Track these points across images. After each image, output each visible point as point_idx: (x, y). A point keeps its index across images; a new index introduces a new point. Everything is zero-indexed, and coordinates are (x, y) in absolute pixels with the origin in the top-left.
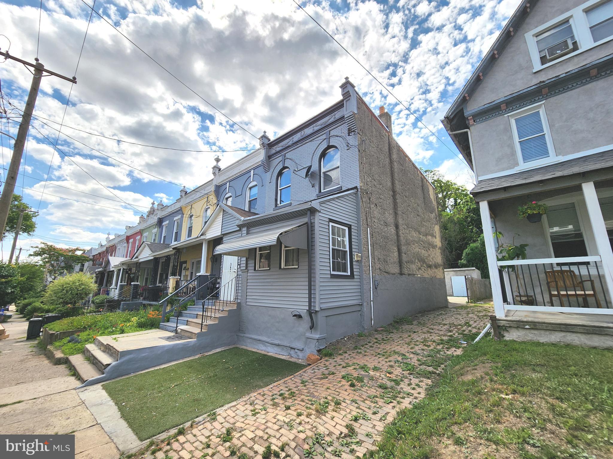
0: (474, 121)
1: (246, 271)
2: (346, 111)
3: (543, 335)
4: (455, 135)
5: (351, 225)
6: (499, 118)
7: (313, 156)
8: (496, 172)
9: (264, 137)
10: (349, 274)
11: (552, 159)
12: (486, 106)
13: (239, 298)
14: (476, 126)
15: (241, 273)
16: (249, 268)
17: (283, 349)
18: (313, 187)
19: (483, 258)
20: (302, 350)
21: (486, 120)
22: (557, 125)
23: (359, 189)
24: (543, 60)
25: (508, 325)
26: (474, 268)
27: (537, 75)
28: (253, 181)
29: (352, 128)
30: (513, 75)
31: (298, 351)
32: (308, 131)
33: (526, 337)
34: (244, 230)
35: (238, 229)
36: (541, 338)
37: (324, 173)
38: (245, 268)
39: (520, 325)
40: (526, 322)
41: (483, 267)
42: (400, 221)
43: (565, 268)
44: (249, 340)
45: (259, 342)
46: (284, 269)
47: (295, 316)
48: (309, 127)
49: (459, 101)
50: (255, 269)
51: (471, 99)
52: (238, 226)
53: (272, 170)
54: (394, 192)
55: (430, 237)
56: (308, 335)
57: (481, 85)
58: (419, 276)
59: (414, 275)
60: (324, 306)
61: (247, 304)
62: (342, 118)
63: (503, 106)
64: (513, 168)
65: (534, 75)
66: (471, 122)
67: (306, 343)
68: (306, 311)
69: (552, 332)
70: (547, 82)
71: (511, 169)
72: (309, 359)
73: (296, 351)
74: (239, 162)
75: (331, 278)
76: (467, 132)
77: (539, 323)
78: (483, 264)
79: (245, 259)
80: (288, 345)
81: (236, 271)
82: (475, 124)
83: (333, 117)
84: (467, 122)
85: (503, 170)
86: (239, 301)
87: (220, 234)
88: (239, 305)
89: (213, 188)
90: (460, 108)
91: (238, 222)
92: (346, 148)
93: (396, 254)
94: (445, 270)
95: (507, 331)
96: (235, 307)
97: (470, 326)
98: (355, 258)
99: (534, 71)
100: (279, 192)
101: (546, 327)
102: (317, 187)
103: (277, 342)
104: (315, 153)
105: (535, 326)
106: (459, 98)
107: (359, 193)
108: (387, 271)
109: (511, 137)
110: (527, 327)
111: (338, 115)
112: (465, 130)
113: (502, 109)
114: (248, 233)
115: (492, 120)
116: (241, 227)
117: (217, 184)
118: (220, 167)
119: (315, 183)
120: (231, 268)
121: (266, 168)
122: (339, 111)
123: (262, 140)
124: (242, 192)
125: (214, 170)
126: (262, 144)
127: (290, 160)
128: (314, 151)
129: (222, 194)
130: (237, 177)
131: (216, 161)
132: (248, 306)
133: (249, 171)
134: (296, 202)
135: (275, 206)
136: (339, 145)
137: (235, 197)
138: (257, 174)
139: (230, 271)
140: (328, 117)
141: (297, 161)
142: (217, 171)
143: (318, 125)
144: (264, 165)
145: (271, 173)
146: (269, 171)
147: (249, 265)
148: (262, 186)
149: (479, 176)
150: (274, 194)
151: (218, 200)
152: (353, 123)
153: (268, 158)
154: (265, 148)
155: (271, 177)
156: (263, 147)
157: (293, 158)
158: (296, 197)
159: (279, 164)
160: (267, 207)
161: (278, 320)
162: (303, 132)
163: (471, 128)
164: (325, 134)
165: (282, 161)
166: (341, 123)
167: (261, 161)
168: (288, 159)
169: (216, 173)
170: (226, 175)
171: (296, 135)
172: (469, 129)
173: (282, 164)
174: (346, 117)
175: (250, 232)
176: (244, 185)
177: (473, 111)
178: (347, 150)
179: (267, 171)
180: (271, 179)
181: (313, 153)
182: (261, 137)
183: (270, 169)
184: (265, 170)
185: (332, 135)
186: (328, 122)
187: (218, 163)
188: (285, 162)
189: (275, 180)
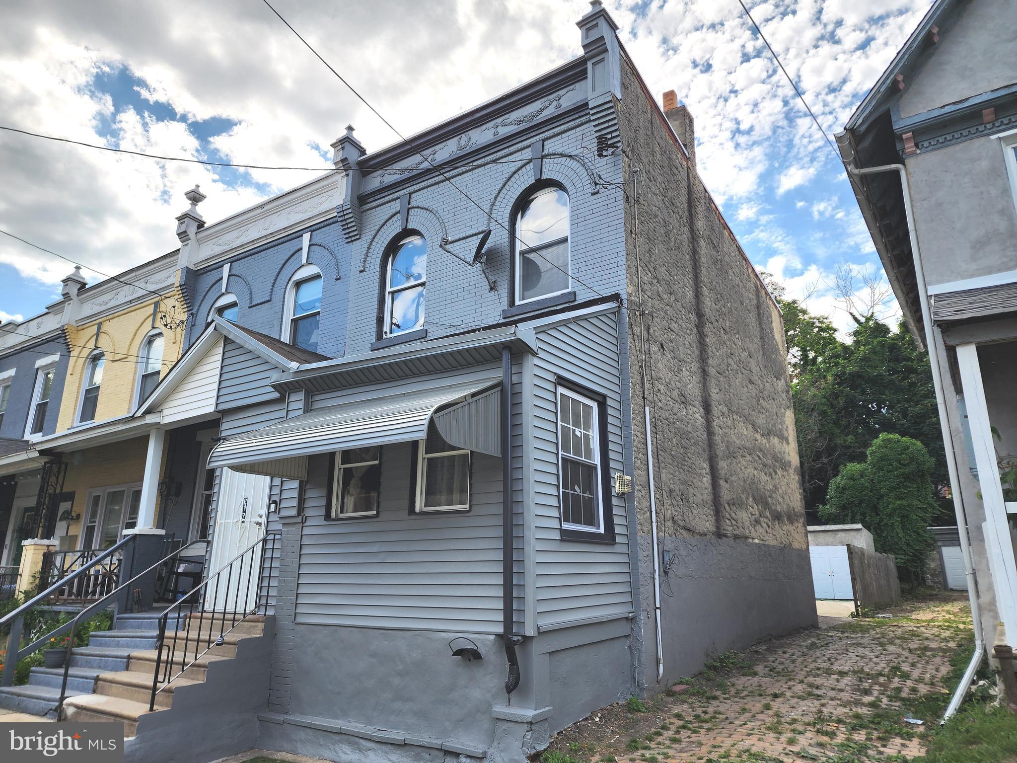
0: (917, 145)
1: (299, 519)
2: (594, 90)
4: (864, 178)
5: (604, 397)
6: (979, 142)
7: (494, 205)
8: (973, 276)
9: (347, 142)
10: (602, 530)
12: (947, 109)
13: (272, 602)
14: (920, 158)
15: (280, 527)
16: (308, 513)
17: (418, 756)
18: (491, 289)
19: (878, 499)
21: (945, 144)
23: (625, 302)
26: (859, 526)
28: (309, 263)
29: (609, 136)
32: (481, 136)
34: (297, 401)
35: (276, 395)
37: (522, 253)
38: (294, 512)
41: (878, 524)
42: (715, 395)
45: (337, 736)
46: (422, 513)
47: (459, 652)
48: (484, 127)
49: (882, 90)
50: (328, 516)
51: (910, 90)
52: (277, 387)
53: (367, 237)
54: (700, 315)
55: (775, 440)
56: (500, 709)
57: (934, 58)
58: (756, 541)
59: (747, 538)
60: (547, 622)
61: (300, 619)
62: (582, 108)
63: (988, 113)
66: (909, 147)
67: (492, 736)
68: (492, 637)
73: (463, 759)
74: (266, 208)
75: (562, 540)
76: (897, 173)
78: (877, 514)
79: (295, 484)
80: (438, 743)
81: (263, 520)
82: (918, 152)
83: (554, 103)
84: (898, 146)
85: (991, 271)
86: (270, 612)
87: (211, 409)
88: (271, 623)
89: (175, 278)
90: (883, 109)
91: (275, 377)
92: (589, 189)
93: (707, 480)
94: (810, 528)
96: (258, 631)
98: (617, 488)
100: (388, 298)
102: (504, 291)
103: (399, 736)
104: (499, 199)
106: (884, 83)
107: (625, 311)
108: (688, 526)
111: (568, 98)
112: (893, 166)
113: (986, 119)
114: (308, 409)
115: (963, 144)
116: (284, 390)
117: (192, 267)
118: (201, 217)
119: (499, 280)
120: (244, 511)
121: (350, 230)
122: (571, 87)
123: (343, 148)
124: (271, 295)
125: (181, 223)
126: (342, 161)
127: (425, 211)
128: (495, 192)
129: (204, 297)
130: (258, 249)
131: (189, 199)
132: (302, 627)
133: (298, 234)
134: (440, 328)
135: (374, 337)
136: (569, 181)
137: (250, 307)
138: (320, 245)
139: (243, 522)
140: (539, 102)
141: (445, 217)
142: (192, 229)
143: (509, 121)
144: (345, 220)
145: (367, 245)
146: (360, 240)
147: (309, 504)
148: (337, 279)
149: (930, 284)
150: (374, 303)
151: (192, 314)
152: (611, 123)
153: (356, 202)
154: (351, 172)
155: (366, 255)
156: (346, 170)
157: (434, 207)
158: (440, 316)
159: (391, 221)
160: (352, 339)
161: (401, 667)
162: (464, 138)
163: (907, 161)
164: (530, 149)
165: (399, 212)
166: (578, 122)
167: (337, 207)
168: (419, 210)
169: (189, 233)
170: (220, 242)
171: (444, 144)
172: (904, 164)
173: (399, 223)
174: (591, 105)
175: (316, 406)
176: (280, 276)
177: (916, 119)
178: (593, 194)
179: (353, 239)
180: (365, 261)
181: (493, 196)
182: (340, 141)
183: (364, 232)
184: (347, 236)
185: (551, 151)
186: (538, 117)
187: (196, 205)
188: (409, 217)
189: (378, 266)
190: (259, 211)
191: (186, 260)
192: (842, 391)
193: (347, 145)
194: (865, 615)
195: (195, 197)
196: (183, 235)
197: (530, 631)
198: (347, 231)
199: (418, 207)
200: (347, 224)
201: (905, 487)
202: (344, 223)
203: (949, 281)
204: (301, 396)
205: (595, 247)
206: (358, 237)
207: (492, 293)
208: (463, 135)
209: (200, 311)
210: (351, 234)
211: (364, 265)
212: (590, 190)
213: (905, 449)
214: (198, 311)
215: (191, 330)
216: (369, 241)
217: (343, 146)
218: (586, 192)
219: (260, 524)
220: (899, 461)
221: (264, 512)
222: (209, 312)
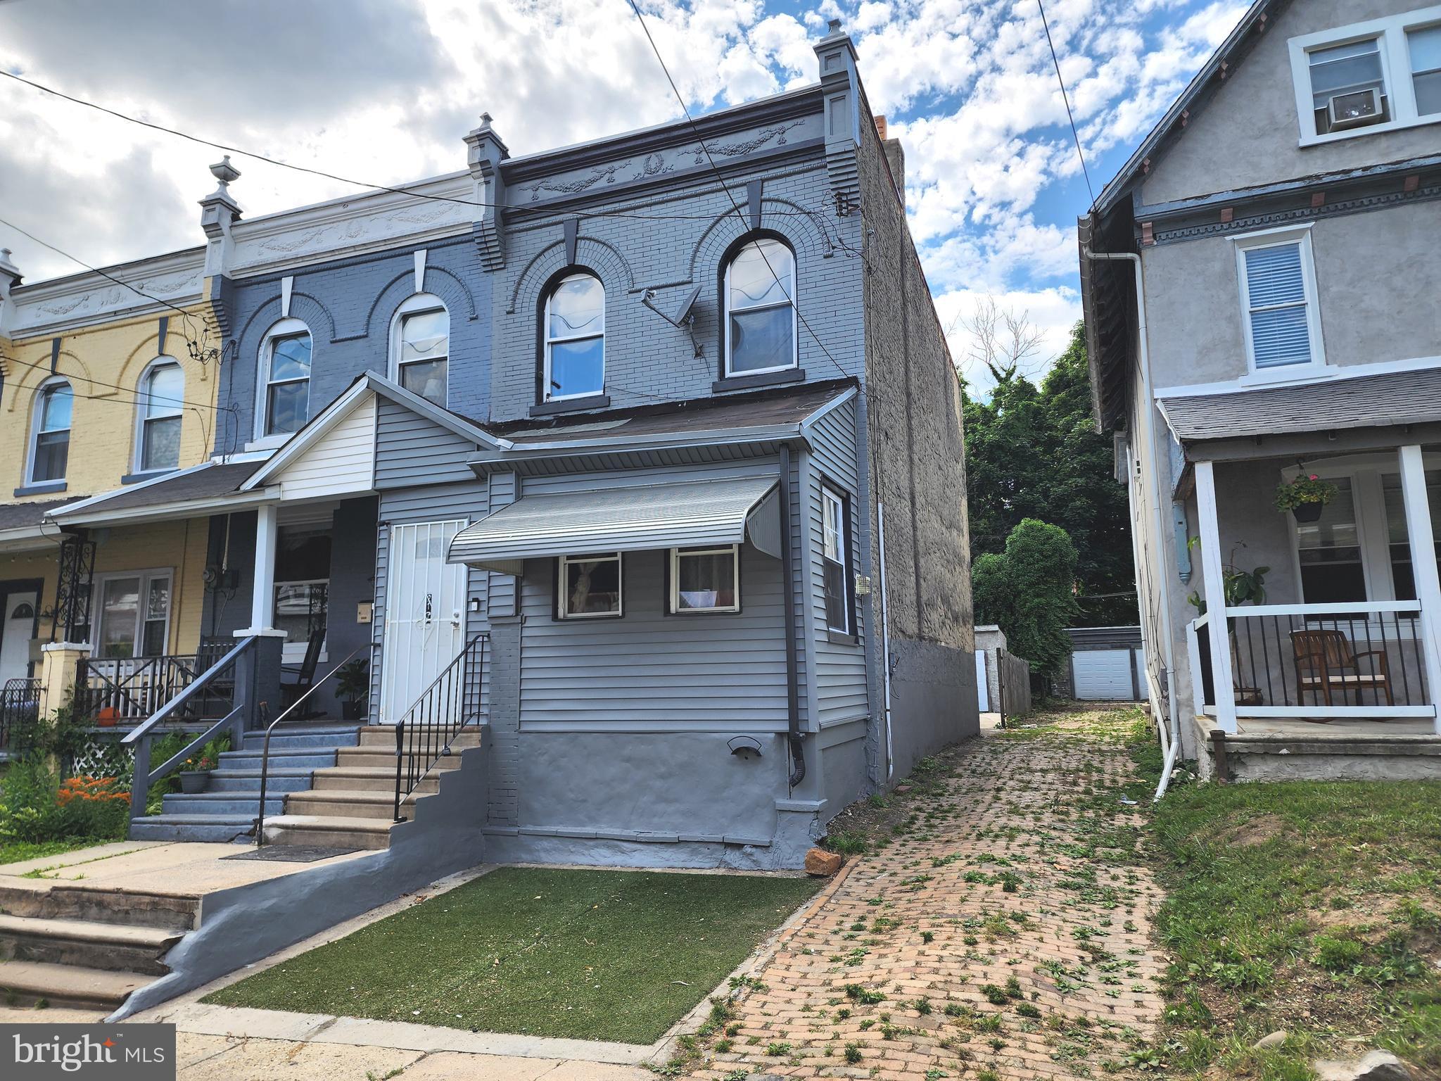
0: (1154, 236)
1: (518, 619)
2: (832, 133)
3: (1311, 767)
4: (1094, 263)
5: (848, 493)
6: (1213, 242)
7: (696, 251)
8: (1196, 382)
9: (485, 139)
10: (847, 633)
11: (1317, 369)
12: (1190, 203)
13: (485, 710)
14: (1157, 250)
15: (486, 627)
16: (528, 612)
17: (694, 852)
18: (698, 355)
19: (1015, 597)
20: (765, 847)
21: (1182, 239)
22: (1334, 289)
23: (864, 388)
24: (1322, 120)
25: (1246, 751)
26: (996, 628)
27: (1306, 156)
28: (425, 292)
29: (847, 191)
30: (1256, 138)
31: (754, 850)
32: (680, 160)
33: (1279, 774)
34: (504, 486)
36: (1308, 774)
37: (732, 314)
38: (511, 612)
39: (1268, 749)
40: (1284, 741)
42: (918, 488)
44: (546, 844)
45: (591, 843)
46: (677, 614)
47: (737, 752)
48: (681, 150)
49: (1129, 174)
50: (555, 616)
51: (1154, 175)
52: (475, 467)
53: (516, 267)
54: (909, 395)
55: (955, 533)
56: (783, 802)
57: (1180, 143)
58: (943, 644)
59: (937, 641)
60: (826, 720)
61: (523, 729)
62: (814, 150)
63: (1226, 214)
64: (1237, 377)
65: (1299, 153)
66: (1147, 237)
67: (774, 827)
68: (773, 735)
69: (1329, 758)
70: (1325, 180)
71: (1230, 378)
72: (812, 862)
73: (748, 850)
74: (351, 207)
75: (829, 642)
76: (1131, 263)
77: (1306, 741)
78: (1013, 614)
79: (511, 580)
80: (718, 837)
81: (461, 620)
82: (1155, 243)
83: (777, 137)
84: (1137, 235)
85: (1213, 379)
86: (483, 722)
87: (366, 487)
88: (486, 732)
89: (201, 286)
90: (1127, 192)
91: (475, 457)
92: (821, 250)
93: (913, 579)
94: (977, 628)
95: (1243, 763)
96: (474, 742)
97: (1100, 771)
98: (858, 589)
99: (1302, 144)
100: (547, 351)
101: (1320, 748)
102: (714, 361)
103: (671, 835)
104: (703, 244)
105: (1299, 747)
106: (1131, 166)
107: (863, 398)
108: (903, 629)
109: (1235, 298)
110: (1284, 751)
111: (797, 133)
112: (1129, 255)
113: (1223, 218)
114: (519, 497)
115: (1198, 242)
116: (483, 474)
117: (227, 275)
118: (236, 203)
119: (706, 345)
120: (429, 609)
121: (492, 256)
122: (799, 120)
123: (482, 146)
124: (367, 329)
125: (208, 211)
126: (481, 163)
127: (601, 246)
128: (701, 235)
129: (251, 319)
130: (341, 262)
131: (217, 175)
132: (529, 736)
133: (406, 250)
134: (629, 396)
135: (534, 399)
136: (796, 236)
137: (332, 342)
138: (443, 270)
139: (428, 622)
140: (756, 131)
141: (630, 257)
142: (226, 222)
143: (717, 148)
144: (486, 242)
145: (517, 279)
146: (505, 271)
147: (526, 602)
148: (472, 319)
149: (1157, 386)
150: (530, 356)
151: (233, 342)
152: (851, 176)
153: (500, 220)
154: (493, 180)
155: (516, 292)
156: (485, 176)
157: (614, 241)
158: (627, 381)
159: (550, 251)
160: (500, 399)
161: (663, 769)
162: (654, 160)
163: (1143, 252)
164: (745, 188)
165: (562, 241)
166: (807, 165)
167: (475, 224)
168: (592, 243)
169: (222, 226)
170: (273, 244)
171: (626, 161)
172: (1140, 254)
173: (563, 255)
174: (829, 150)
175: (529, 491)
176: (379, 303)
177: (1157, 210)
178: (825, 257)
179: (494, 268)
180: (514, 300)
181: (697, 240)
182: (477, 136)
183: (510, 260)
184: (486, 263)
185: (772, 195)
186: (756, 151)
187: (226, 185)
188: (578, 250)
189: (535, 308)
190: (341, 209)
191: (216, 264)
192: (978, 465)
193: (487, 142)
194: (1011, 726)
195: (226, 174)
196: (211, 229)
197: (814, 728)
198: (488, 257)
199: (590, 239)
200: (488, 248)
201: (1045, 583)
202: (484, 246)
203: (1173, 386)
204: (511, 478)
205: (828, 320)
206: (502, 266)
207: (698, 361)
208: (653, 155)
209: (245, 339)
210: (493, 262)
211: (513, 305)
212: (821, 252)
213: (1048, 539)
214: (241, 338)
215: (232, 364)
216: (519, 273)
217: (482, 142)
218: (817, 253)
219: (456, 625)
220: (1041, 552)
221: (461, 610)
222: (261, 342)
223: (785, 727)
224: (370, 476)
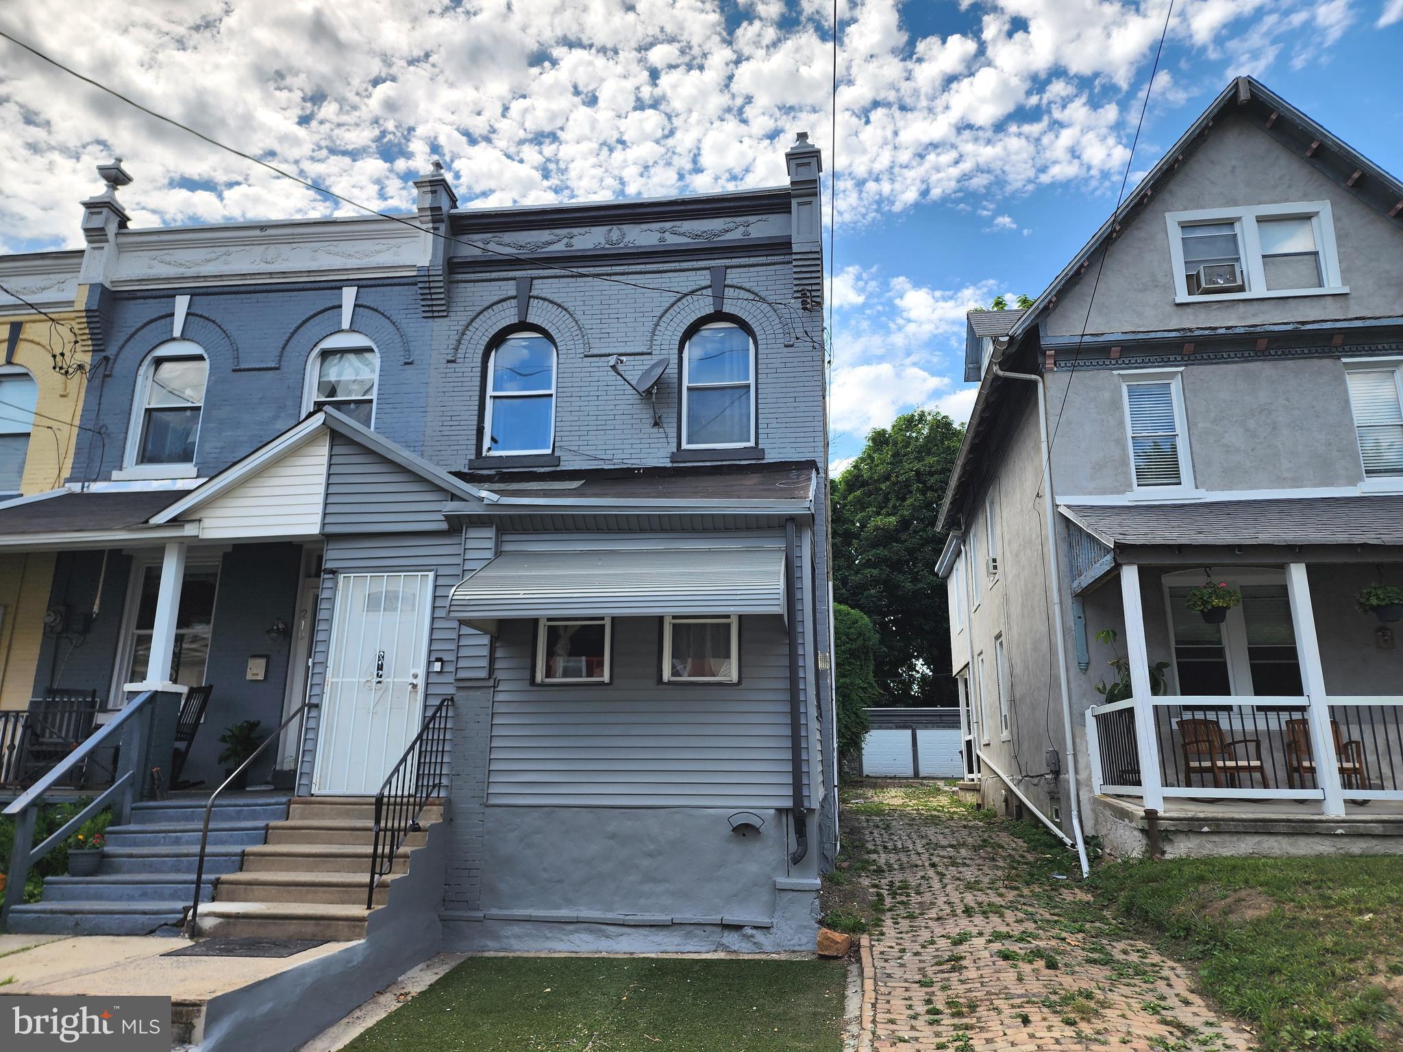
0: (1055, 363)
1: (491, 683)
2: (799, 233)
3: (1228, 844)
6: (1104, 374)
7: (657, 325)
8: (1090, 493)
9: (436, 185)
11: (1185, 492)
12: (1088, 339)
13: (445, 781)
14: (1057, 375)
15: (451, 690)
16: (499, 675)
17: (689, 935)
18: (656, 424)
20: (766, 928)
21: (1077, 368)
22: (1200, 425)
23: (822, 471)
24: (1193, 283)
25: (1173, 829)
27: (1181, 311)
28: (352, 330)
29: (809, 288)
30: (1141, 291)
31: (754, 932)
32: (642, 236)
33: (1201, 850)
34: (481, 541)
35: (444, 526)
36: (1225, 850)
37: (690, 389)
38: (482, 674)
39: (1192, 827)
40: (1205, 819)
43: (1199, 715)
44: (516, 929)
45: (571, 927)
46: (670, 683)
47: (736, 828)
48: (644, 226)
49: (1041, 307)
50: (531, 681)
51: (1058, 311)
52: (448, 518)
53: (459, 318)
56: (782, 880)
57: (1078, 287)
61: (493, 801)
62: (781, 246)
63: (1115, 351)
64: (1124, 492)
65: (1175, 308)
66: (1050, 363)
67: (772, 908)
68: (773, 811)
69: (1242, 837)
70: (1196, 333)
71: (1118, 493)
72: (826, 943)
73: (749, 931)
74: (270, 232)
76: (1035, 383)
77: (1223, 820)
79: (486, 640)
80: (716, 918)
81: (420, 681)
82: (1055, 369)
83: (741, 229)
84: (1040, 360)
85: (1104, 492)
86: (443, 793)
87: (315, 530)
88: (448, 804)
89: (77, 293)
90: (1034, 322)
92: (781, 338)
95: (1171, 840)
96: (434, 816)
99: (1178, 301)
100: (489, 403)
101: (1235, 826)
102: (672, 430)
104: (664, 319)
105: (1218, 826)
107: (821, 480)
109: (1121, 423)
110: (1206, 829)
111: (762, 228)
112: (1033, 377)
113: (1112, 355)
114: (504, 551)
115: (1090, 373)
117: (108, 285)
118: (124, 209)
119: (665, 415)
120: (380, 668)
121: (434, 303)
122: (764, 217)
123: (433, 192)
124: (280, 361)
125: (92, 213)
126: (432, 209)
127: (556, 307)
128: (661, 310)
129: (132, 336)
130: (253, 287)
131: (107, 177)
132: (498, 810)
133: (333, 284)
134: (581, 458)
135: (474, 452)
136: (758, 323)
137: (234, 371)
138: (376, 310)
139: (379, 682)
140: (721, 220)
141: (586, 322)
142: (112, 228)
143: (682, 230)
144: (430, 288)
145: (460, 328)
146: (448, 319)
147: (498, 665)
148: (406, 364)
149: (1057, 494)
150: (472, 408)
151: (106, 359)
152: (814, 275)
153: (446, 267)
154: (443, 228)
155: (459, 342)
156: (433, 221)
157: (569, 304)
158: (579, 443)
159: (500, 305)
160: (434, 448)
161: (652, 847)
162: (615, 233)
163: (1046, 376)
164: (706, 272)
165: (514, 297)
166: (771, 259)
167: (420, 269)
168: (546, 303)
169: (108, 232)
170: (168, 258)
171: (587, 229)
172: (1042, 377)
173: (514, 311)
174: (795, 249)
175: (507, 547)
176: (295, 336)
177: (1060, 341)
178: (786, 346)
179: (435, 314)
180: (456, 349)
181: (658, 314)
182: (430, 181)
183: (452, 309)
184: (427, 309)
185: (735, 282)
186: (720, 238)
187: (115, 189)
188: (530, 308)
189: (480, 360)
190: (257, 233)
191: (95, 271)
193: (440, 189)
195: (116, 177)
196: (94, 234)
197: (813, 804)
198: (430, 303)
199: (544, 299)
200: (431, 294)
202: (427, 291)
203: (1072, 494)
204: (490, 533)
205: (788, 405)
206: (445, 314)
207: (655, 430)
208: (615, 227)
209: (122, 356)
210: (435, 308)
211: (455, 354)
212: (782, 341)
214: (117, 355)
215: (103, 382)
216: (464, 323)
217: (434, 188)
218: (778, 341)
219: (414, 686)
221: (421, 671)
222: (142, 361)
223: (789, 803)
224: (318, 519)
